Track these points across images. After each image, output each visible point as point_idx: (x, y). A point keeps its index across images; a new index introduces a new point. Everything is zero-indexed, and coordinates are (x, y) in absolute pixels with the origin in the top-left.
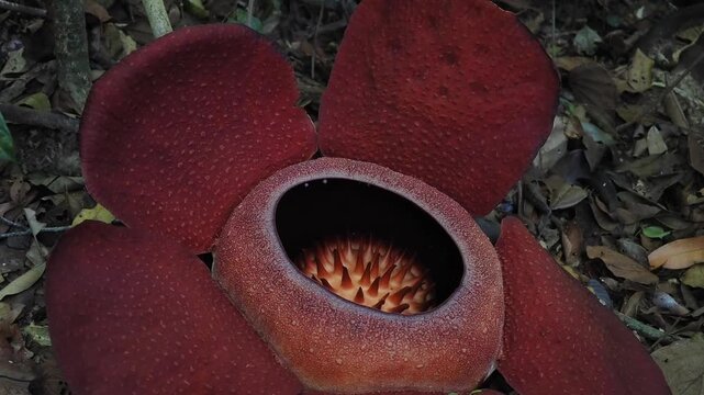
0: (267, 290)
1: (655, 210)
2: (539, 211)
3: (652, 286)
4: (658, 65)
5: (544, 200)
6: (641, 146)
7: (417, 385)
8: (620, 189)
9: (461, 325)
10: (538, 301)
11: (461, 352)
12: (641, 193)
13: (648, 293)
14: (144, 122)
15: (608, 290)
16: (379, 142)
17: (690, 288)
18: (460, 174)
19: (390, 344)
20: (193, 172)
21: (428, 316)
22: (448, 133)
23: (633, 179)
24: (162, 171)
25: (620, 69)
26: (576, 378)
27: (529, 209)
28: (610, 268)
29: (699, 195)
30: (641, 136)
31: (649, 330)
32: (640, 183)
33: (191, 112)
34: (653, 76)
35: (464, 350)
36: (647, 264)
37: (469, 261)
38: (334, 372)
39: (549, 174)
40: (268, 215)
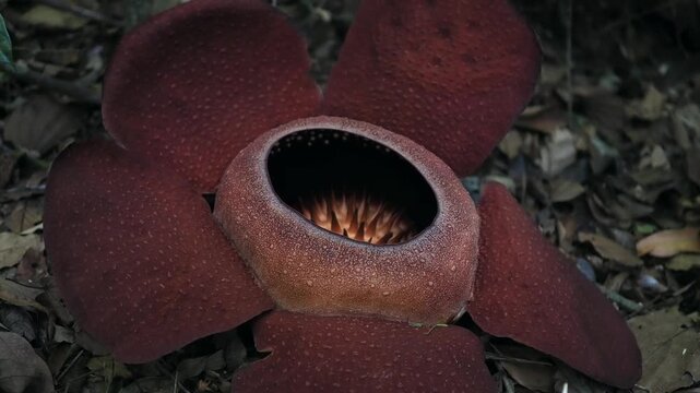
0: (252, 218)
1: (649, 210)
2: (540, 205)
3: (638, 268)
4: (669, 101)
5: (546, 194)
6: (644, 162)
7: (384, 313)
8: (618, 192)
9: (428, 259)
10: (510, 251)
11: (428, 285)
12: (638, 196)
13: (633, 274)
14: (166, 76)
15: (594, 267)
16: (377, 107)
17: (673, 271)
18: (448, 136)
19: (358, 270)
20: (205, 125)
21: (398, 248)
22: (439, 98)
23: (632, 184)
24: (178, 121)
25: (635, 103)
26: (540, 321)
27: (531, 202)
28: (598, 250)
29: (693, 201)
30: (647, 155)
31: (629, 303)
32: (639, 188)
33: (210, 73)
34: (664, 109)
35: (431, 283)
36: (634, 251)
37: (444, 205)
38: (304, 294)
39: (556, 177)
40: (262, 156)
